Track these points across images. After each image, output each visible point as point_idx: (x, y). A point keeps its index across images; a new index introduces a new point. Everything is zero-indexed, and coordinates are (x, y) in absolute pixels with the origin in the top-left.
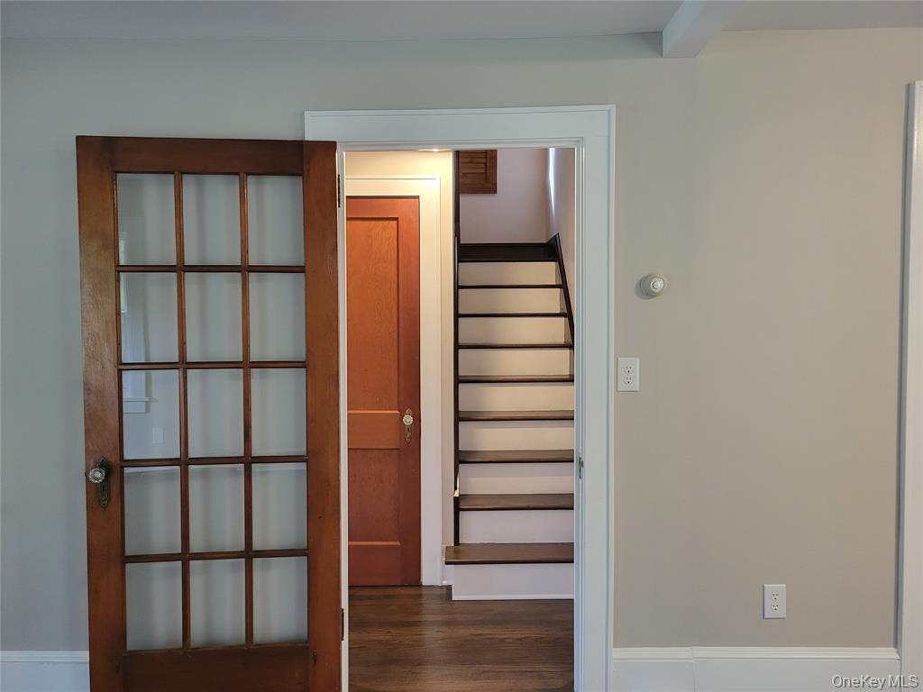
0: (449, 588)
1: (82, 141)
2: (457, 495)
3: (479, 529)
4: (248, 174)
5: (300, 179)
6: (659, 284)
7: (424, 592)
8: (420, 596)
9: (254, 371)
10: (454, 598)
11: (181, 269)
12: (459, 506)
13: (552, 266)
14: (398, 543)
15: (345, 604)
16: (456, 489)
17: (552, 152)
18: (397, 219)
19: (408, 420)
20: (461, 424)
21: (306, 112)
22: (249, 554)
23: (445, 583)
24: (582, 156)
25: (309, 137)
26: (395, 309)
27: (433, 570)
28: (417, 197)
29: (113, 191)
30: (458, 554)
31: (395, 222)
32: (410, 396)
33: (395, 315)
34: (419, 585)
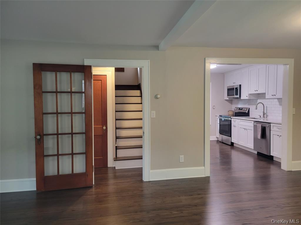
0: (115, 167)
1: (34, 64)
2: (116, 145)
3: (121, 153)
4: (72, 72)
5: (83, 74)
6: (159, 96)
7: (108, 168)
8: (108, 169)
9: (73, 114)
10: (116, 169)
11: (56, 92)
12: (117, 148)
13: (139, 91)
14: (102, 158)
15: (93, 165)
16: (116, 144)
17: (139, 69)
18: (101, 80)
19: (104, 128)
20: (117, 130)
21: (85, 59)
22: (72, 154)
23: (114, 166)
24: (143, 70)
25: (85, 64)
26: (101, 101)
27: (111, 163)
28: (106, 75)
29: (41, 75)
30: (116, 159)
31: (101, 81)
32: (105, 122)
33: (101, 103)
34: (107, 167)
